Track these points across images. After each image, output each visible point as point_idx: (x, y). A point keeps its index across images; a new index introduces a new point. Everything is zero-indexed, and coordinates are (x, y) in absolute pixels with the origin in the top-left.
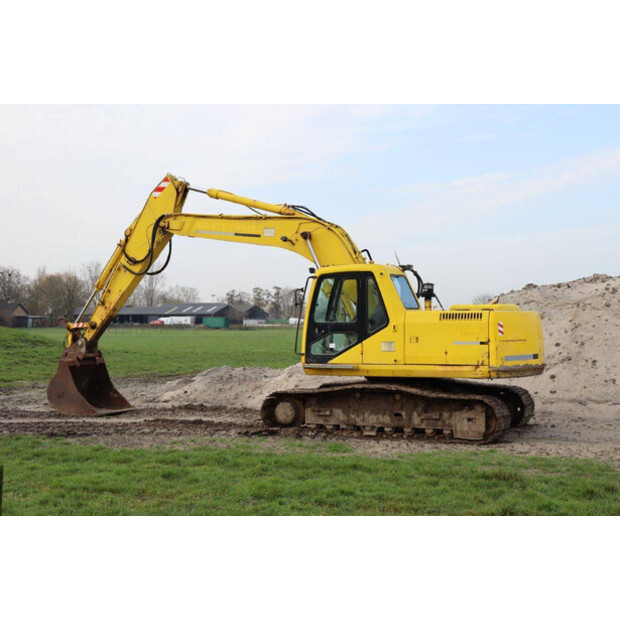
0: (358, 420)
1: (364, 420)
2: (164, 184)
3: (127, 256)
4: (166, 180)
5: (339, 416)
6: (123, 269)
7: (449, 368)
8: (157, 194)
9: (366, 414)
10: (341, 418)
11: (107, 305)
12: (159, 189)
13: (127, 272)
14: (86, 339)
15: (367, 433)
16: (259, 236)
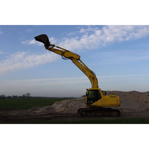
1: (98, 114)
7: (112, 105)
10: (94, 114)
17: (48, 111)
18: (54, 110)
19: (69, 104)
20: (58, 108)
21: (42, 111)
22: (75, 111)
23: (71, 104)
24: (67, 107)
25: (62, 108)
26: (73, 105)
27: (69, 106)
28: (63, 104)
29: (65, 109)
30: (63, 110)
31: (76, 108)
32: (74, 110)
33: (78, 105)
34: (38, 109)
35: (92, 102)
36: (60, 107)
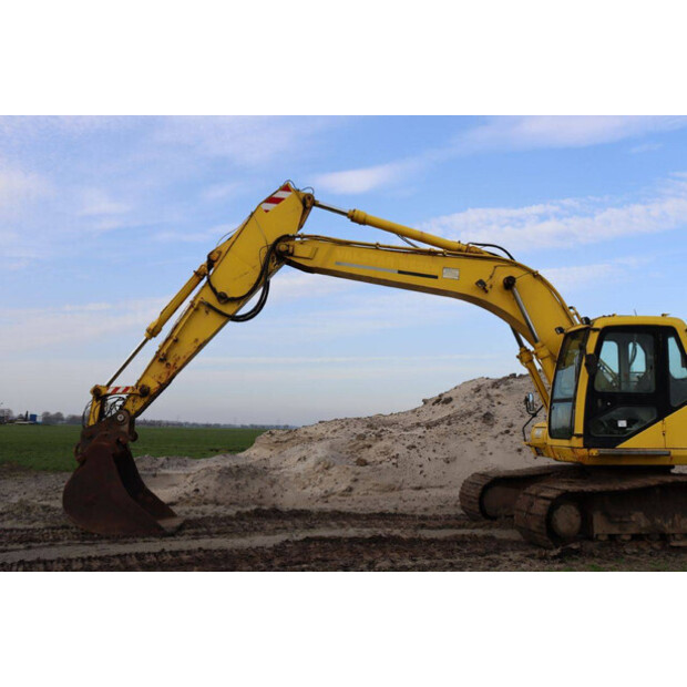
0: (666, 526)
1: (673, 526)
2: (281, 195)
3: (214, 290)
4: (286, 188)
5: (639, 520)
6: (203, 309)
8: (270, 206)
9: (676, 518)
10: (643, 525)
11: (171, 361)
12: (272, 200)
13: (211, 314)
14: (128, 412)
15: (674, 544)
16: (436, 277)
17: (237, 486)
18: (273, 483)
19: (370, 446)
20: (301, 467)
21: (197, 490)
22: (422, 493)
23: (386, 443)
24: (362, 463)
25: (334, 471)
26: (400, 449)
27: (369, 455)
28: (331, 447)
29: (356, 480)
30: (344, 487)
31: (426, 469)
32: (419, 488)
33: (433, 456)
34: (163, 471)
35: (622, 424)
36: (311, 461)
